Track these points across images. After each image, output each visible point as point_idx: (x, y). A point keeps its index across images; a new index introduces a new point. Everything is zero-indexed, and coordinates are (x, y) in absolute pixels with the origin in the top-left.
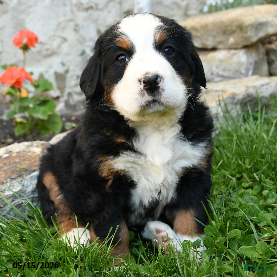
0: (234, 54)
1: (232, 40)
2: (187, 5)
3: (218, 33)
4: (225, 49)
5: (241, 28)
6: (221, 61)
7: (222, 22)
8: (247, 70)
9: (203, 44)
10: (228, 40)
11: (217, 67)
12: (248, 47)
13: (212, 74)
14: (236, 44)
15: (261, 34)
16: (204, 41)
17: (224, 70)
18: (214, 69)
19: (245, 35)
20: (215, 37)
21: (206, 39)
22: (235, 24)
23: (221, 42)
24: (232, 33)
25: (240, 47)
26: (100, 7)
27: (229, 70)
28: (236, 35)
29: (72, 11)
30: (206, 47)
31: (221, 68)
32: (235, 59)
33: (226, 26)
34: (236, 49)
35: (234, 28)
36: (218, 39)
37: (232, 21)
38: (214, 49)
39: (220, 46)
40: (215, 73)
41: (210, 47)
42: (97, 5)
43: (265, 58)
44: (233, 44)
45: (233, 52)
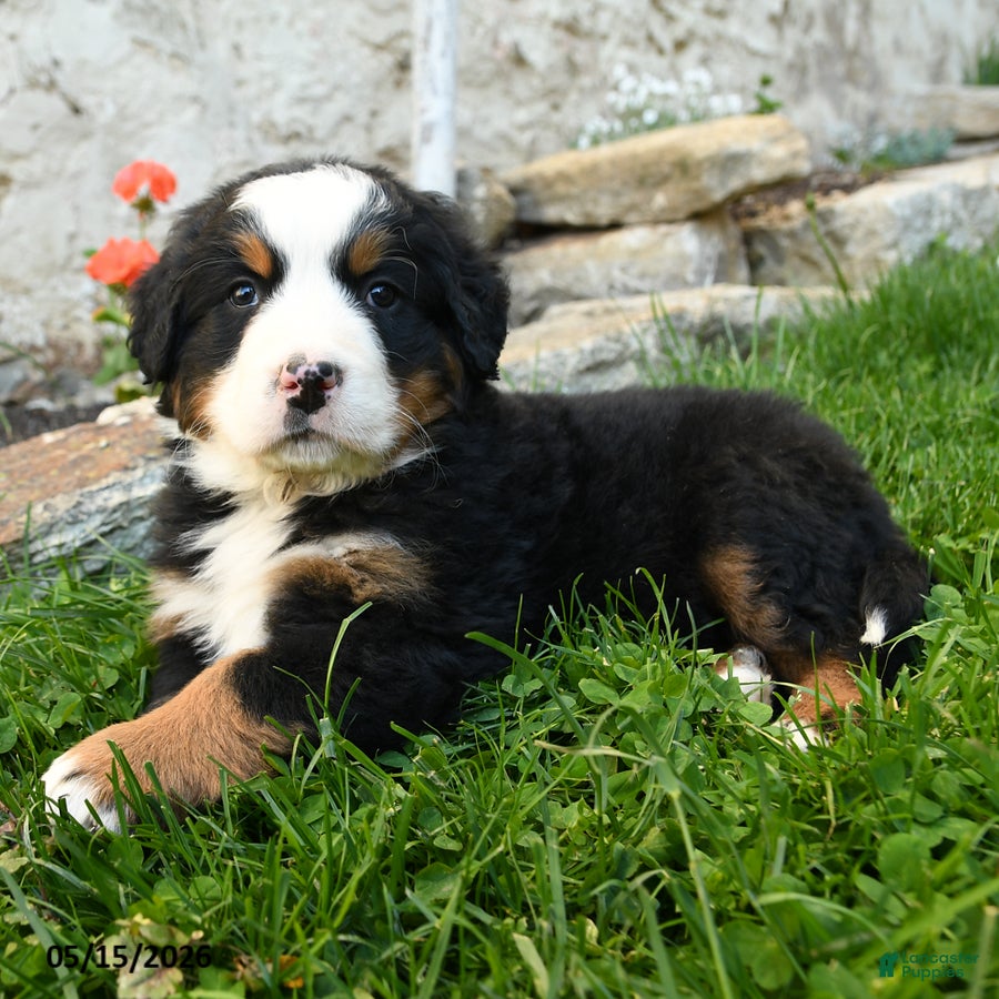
0: (667, 235)
1: (660, 199)
2: (533, 142)
3: (625, 183)
4: (642, 223)
5: (684, 167)
6: (634, 253)
7: (634, 157)
8: (701, 274)
9: (588, 215)
10: (650, 200)
11: (624, 270)
12: (701, 216)
13: (611, 287)
14: (673, 209)
15: (736, 183)
16: (590, 207)
17: (642, 276)
18: (617, 274)
19: (695, 185)
20: (616, 194)
21: (595, 202)
22: (670, 158)
23: (632, 208)
24: (662, 181)
25: (681, 215)
26: (320, 133)
27: (655, 276)
28: (670, 187)
29: (250, 141)
30: (592, 221)
31: (635, 271)
32: (670, 246)
33: (645, 166)
34: (671, 222)
35: (666, 169)
36: (626, 200)
37: (661, 153)
38: (614, 226)
39: (632, 217)
40: (618, 285)
41: (604, 221)
42: (311, 129)
43: (742, 250)
44: (663, 210)
45: (663, 229)
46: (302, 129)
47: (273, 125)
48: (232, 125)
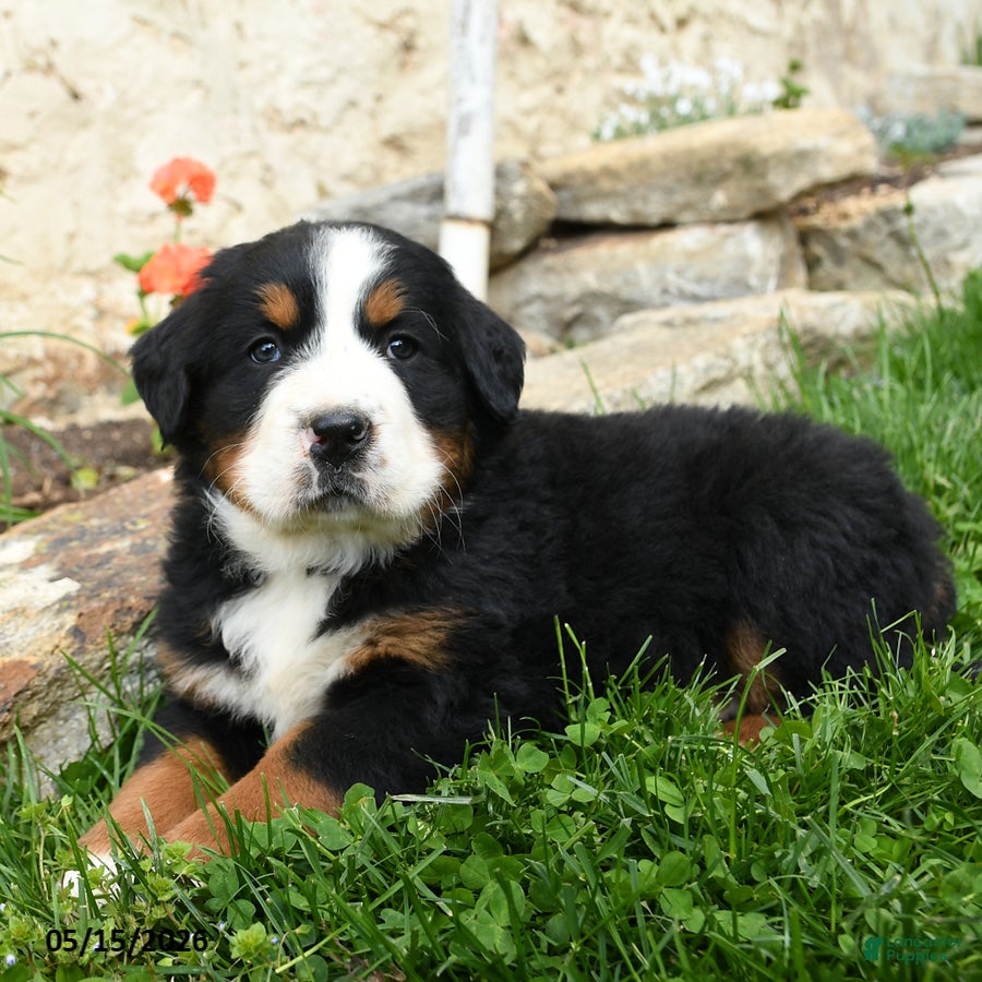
0: (727, 236)
1: (720, 198)
2: (540, 128)
3: (679, 180)
4: (701, 222)
5: (749, 164)
6: (691, 255)
7: (690, 152)
8: (764, 277)
9: (635, 213)
10: (708, 198)
11: (679, 272)
12: (766, 217)
13: (665, 291)
14: (732, 208)
15: (802, 181)
16: (639, 206)
17: (700, 280)
18: (672, 278)
19: (760, 183)
20: (669, 192)
21: (645, 199)
22: (732, 154)
23: (688, 206)
24: (721, 178)
25: (743, 215)
26: (325, 121)
27: (713, 281)
28: (731, 184)
29: (255, 130)
30: (641, 220)
31: (691, 274)
32: (731, 248)
33: (703, 162)
34: (730, 222)
35: (728, 166)
36: (680, 198)
37: (721, 149)
38: (667, 225)
39: (686, 217)
40: (673, 289)
41: (655, 220)
42: (315, 116)
43: (798, 251)
44: (723, 210)
45: (723, 229)
46: (307, 117)
47: (277, 111)
48: (236, 111)
